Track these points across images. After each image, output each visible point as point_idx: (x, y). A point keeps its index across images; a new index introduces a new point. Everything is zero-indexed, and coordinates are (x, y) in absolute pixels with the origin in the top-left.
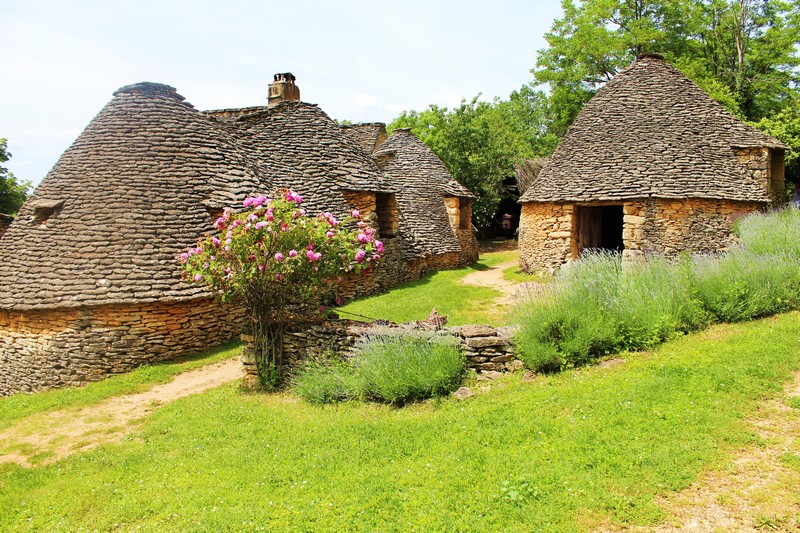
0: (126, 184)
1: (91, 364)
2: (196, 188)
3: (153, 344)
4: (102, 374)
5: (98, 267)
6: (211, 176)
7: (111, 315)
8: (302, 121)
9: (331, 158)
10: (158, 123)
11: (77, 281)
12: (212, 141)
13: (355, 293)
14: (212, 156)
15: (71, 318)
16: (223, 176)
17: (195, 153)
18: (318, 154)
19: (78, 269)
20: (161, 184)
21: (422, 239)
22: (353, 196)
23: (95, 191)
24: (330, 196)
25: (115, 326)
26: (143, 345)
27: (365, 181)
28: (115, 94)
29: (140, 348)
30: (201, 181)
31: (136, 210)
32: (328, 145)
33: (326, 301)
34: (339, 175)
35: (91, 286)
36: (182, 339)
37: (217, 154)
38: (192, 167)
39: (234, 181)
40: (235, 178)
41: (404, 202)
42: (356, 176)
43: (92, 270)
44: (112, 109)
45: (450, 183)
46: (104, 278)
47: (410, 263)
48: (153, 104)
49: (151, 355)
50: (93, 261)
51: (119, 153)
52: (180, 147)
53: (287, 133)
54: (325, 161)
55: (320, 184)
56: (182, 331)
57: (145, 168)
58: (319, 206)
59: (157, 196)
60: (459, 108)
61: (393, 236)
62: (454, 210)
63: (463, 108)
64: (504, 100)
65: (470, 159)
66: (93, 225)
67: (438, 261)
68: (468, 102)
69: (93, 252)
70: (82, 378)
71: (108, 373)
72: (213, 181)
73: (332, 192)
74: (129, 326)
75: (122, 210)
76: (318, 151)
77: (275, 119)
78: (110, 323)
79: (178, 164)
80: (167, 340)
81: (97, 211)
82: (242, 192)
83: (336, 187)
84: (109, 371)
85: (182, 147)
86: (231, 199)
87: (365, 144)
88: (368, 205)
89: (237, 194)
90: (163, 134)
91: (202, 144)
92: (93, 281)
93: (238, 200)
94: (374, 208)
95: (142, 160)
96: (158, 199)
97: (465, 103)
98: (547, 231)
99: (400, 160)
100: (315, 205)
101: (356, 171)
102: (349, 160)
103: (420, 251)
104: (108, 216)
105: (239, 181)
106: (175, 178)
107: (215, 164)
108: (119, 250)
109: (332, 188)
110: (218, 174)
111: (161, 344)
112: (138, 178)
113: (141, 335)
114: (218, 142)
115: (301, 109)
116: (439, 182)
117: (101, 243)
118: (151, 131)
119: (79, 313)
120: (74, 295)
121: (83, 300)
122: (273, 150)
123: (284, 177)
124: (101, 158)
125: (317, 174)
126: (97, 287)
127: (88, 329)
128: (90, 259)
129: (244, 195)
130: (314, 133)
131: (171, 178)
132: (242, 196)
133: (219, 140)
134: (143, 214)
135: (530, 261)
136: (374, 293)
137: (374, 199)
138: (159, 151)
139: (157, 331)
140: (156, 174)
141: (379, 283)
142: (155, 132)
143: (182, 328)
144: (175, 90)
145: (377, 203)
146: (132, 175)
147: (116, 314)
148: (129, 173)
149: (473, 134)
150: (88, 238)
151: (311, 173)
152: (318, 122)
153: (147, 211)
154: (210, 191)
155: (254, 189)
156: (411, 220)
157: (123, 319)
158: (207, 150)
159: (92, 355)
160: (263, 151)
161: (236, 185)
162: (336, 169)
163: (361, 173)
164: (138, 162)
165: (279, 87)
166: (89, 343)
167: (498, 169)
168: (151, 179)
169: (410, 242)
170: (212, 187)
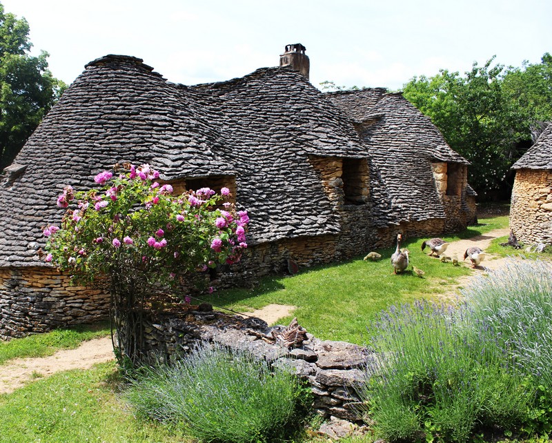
0: (72, 150)
1: (16, 321)
2: (138, 155)
3: (71, 307)
4: (25, 331)
5: (34, 230)
6: (154, 143)
7: (35, 276)
8: (277, 86)
9: (301, 123)
10: (114, 93)
11: (14, 242)
12: (165, 108)
13: (311, 261)
14: (160, 123)
15: (5, 277)
16: (165, 142)
17: (144, 120)
18: (288, 119)
19: (19, 230)
20: (103, 151)
21: (400, 205)
22: (319, 162)
23: (48, 158)
24: (294, 161)
25: (38, 287)
26: (62, 308)
27: (332, 147)
28: (86, 67)
29: (59, 310)
30: (144, 148)
31: (75, 176)
32: (300, 109)
33: (275, 269)
34: (307, 140)
35: (23, 248)
36: (102, 304)
37: (165, 120)
38: (138, 134)
39: (175, 147)
40: (177, 144)
41: (387, 167)
42: (324, 142)
43: (28, 233)
44: (79, 81)
45: (439, 148)
46: (35, 241)
47: (382, 231)
48: (113, 75)
49: (69, 318)
50: (31, 224)
51: (73, 122)
52: (130, 115)
53: (260, 99)
54: (294, 126)
55: (286, 149)
56: (101, 296)
57: (92, 136)
58: (282, 171)
59: (97, 162)
60: (470, 71)
61: (363, 203)
62: (440, 176)
63: (475, 72)
64: (534, 64)
65: (481, 122)
66: (40, 189)
67: (418, 228)
68: (481, 65)
69: (33, 215)
70: (9, 333)
71: (29, 331)
72: (155, 147)
73: (298, 157)
74: (51, 288)
75: (64, 176)
76: (288, 116)
77: (250, 86)
78: (34, 284)
79: (125, 131)
80: (85, 305)
81: (45, 176)
82: (180, 159)
83: (303, 152)
84: (30, 330)
85: (132, 114)
86: (167, 166)
87: (365, 108)
88: (333, 171)
89: (174, 161)
90: (116, 103)
91: (153, 112)
92: (25, 243)
93: (173, 167)
94: (339, 174)
95: (91, 128)
96: (97, 165)
97: (476, 67)
98: (539, 202)
99: (387, 124)
100: (278, 170)
101: (325, 136)
102: (320, 125)
103: (394, 219)
104: (52, 181)
105: (181, 148)
106: (119, 145)
107: (160, 131)
108: (53, 214)
109: (299, 153)
110: (161, 141)
111: (80, 308)
112: (83, 145)
113: (61, 298)
114: (171, 109)
115: (278, 76)
116: (427, 146)
117: (41, 207)
118: (106, 101)
119: (11, 272)
120: (8, 255)
121: (13, 261)
122: (242, 116)
123: (248, 142)
124: (59, 126)
125: (284, 139)
126: (28, 249)
127: (17, 288)
128: (29, 222)
129: (181, 162)
130: (287, 99)
131: (114, 145)
132: (180, 162)
133: (173, 106)
134: (81, 180)
135: (519, 233)
136: (333, 262)
137: (340, 165)
138: (109, 119)
139: (76, 294)
140: (101, 141)
141: (341, 251)
142: (109, 101)
143: (102, 293)
144: (142, 60)
145: (344, 169)
146: (79, 142)
147: (39, 277)
148: (77, 140)
149: (484, 98)
150: (34, 201)
151: (278, 138)
152: (293, 87)
153: (84, 177)
154: (151, 158)
155: (196, 155)
156: (391, 186)
157: (46, 282)
158: (156, 117)
159: (18, 313)
160: (230, 117)
161: (176, 151)
162: (305, 133)
163: (330, 138)
164: (87, 130)
165: (289, 57)
166: (16, 301)
167: (512, 132)
168: (95, 146)
169: (384, 208)
170: (152, 154)
